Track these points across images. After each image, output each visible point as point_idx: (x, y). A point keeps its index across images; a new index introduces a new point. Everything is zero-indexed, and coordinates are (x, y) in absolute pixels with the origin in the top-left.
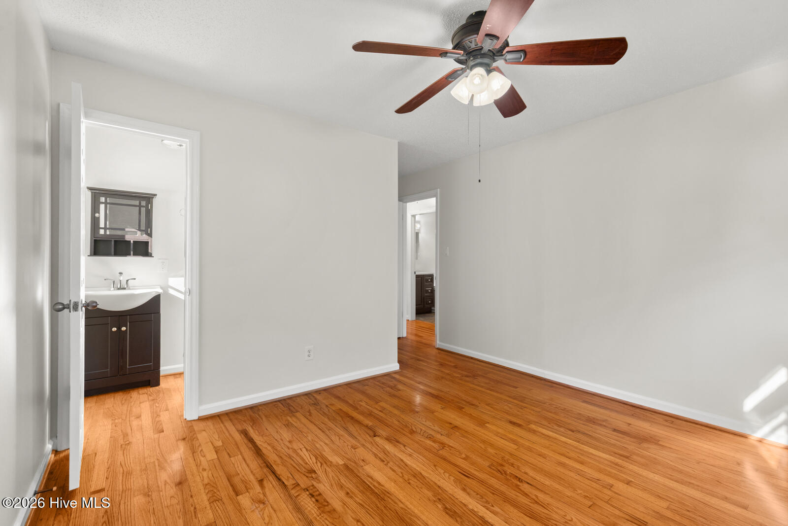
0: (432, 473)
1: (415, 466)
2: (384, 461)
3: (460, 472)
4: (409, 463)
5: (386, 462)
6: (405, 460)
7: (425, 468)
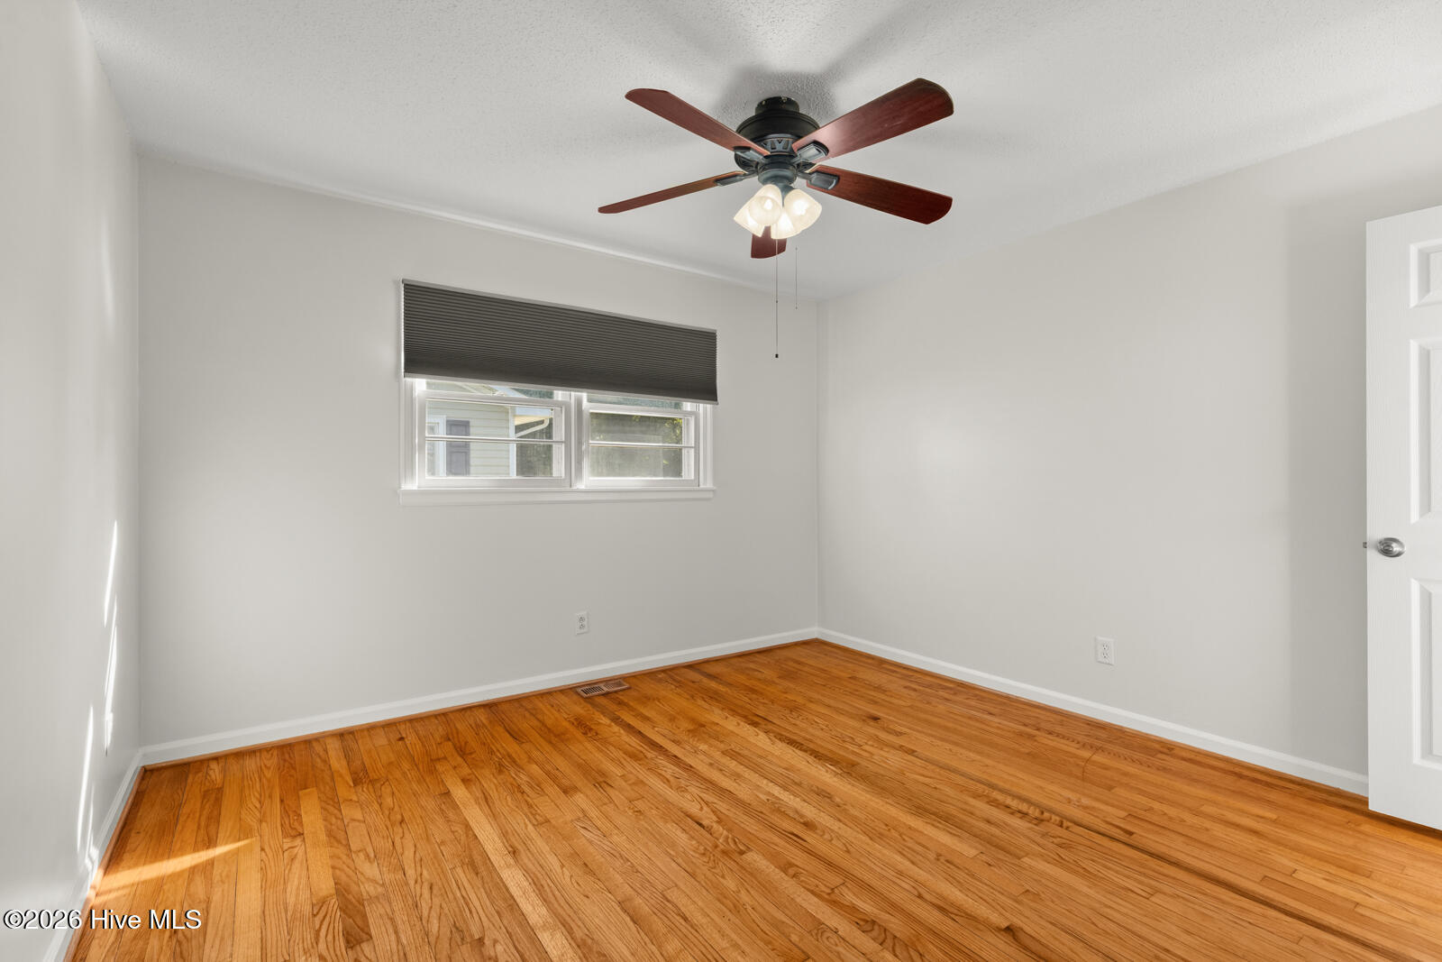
0: (853, 840)
1: (885, 851)
2: (947, 861)
3: (803, 840)
4: (899, 858)
5: (942, 859)
6: (907, 863)
7: (865, 847)
